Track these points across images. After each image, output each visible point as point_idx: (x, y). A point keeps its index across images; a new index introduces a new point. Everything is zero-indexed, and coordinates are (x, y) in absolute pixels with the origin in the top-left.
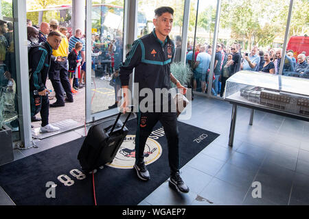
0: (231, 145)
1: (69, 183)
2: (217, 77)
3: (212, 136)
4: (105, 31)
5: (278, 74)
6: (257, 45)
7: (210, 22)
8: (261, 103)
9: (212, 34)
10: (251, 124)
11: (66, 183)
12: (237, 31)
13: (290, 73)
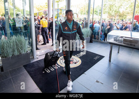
0: (110, 61)
1: (49, 71)
2: (103, 33)
3: (101, 57)
9: (100, 17)
10: (118, 53)
11: (47, 72)
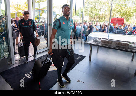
0: (90, 60)
1: (29, 77)
2: (84, 35)
3: (83, 57)
4: (40, 19)
5: (107, 32)
6: (99, 22)
7: (80, 14)
8: (101, 44)
9: (81, 18)
10: (98, 52)
11: (28, 77)
12: (91, 17)
13: (112, 32)
